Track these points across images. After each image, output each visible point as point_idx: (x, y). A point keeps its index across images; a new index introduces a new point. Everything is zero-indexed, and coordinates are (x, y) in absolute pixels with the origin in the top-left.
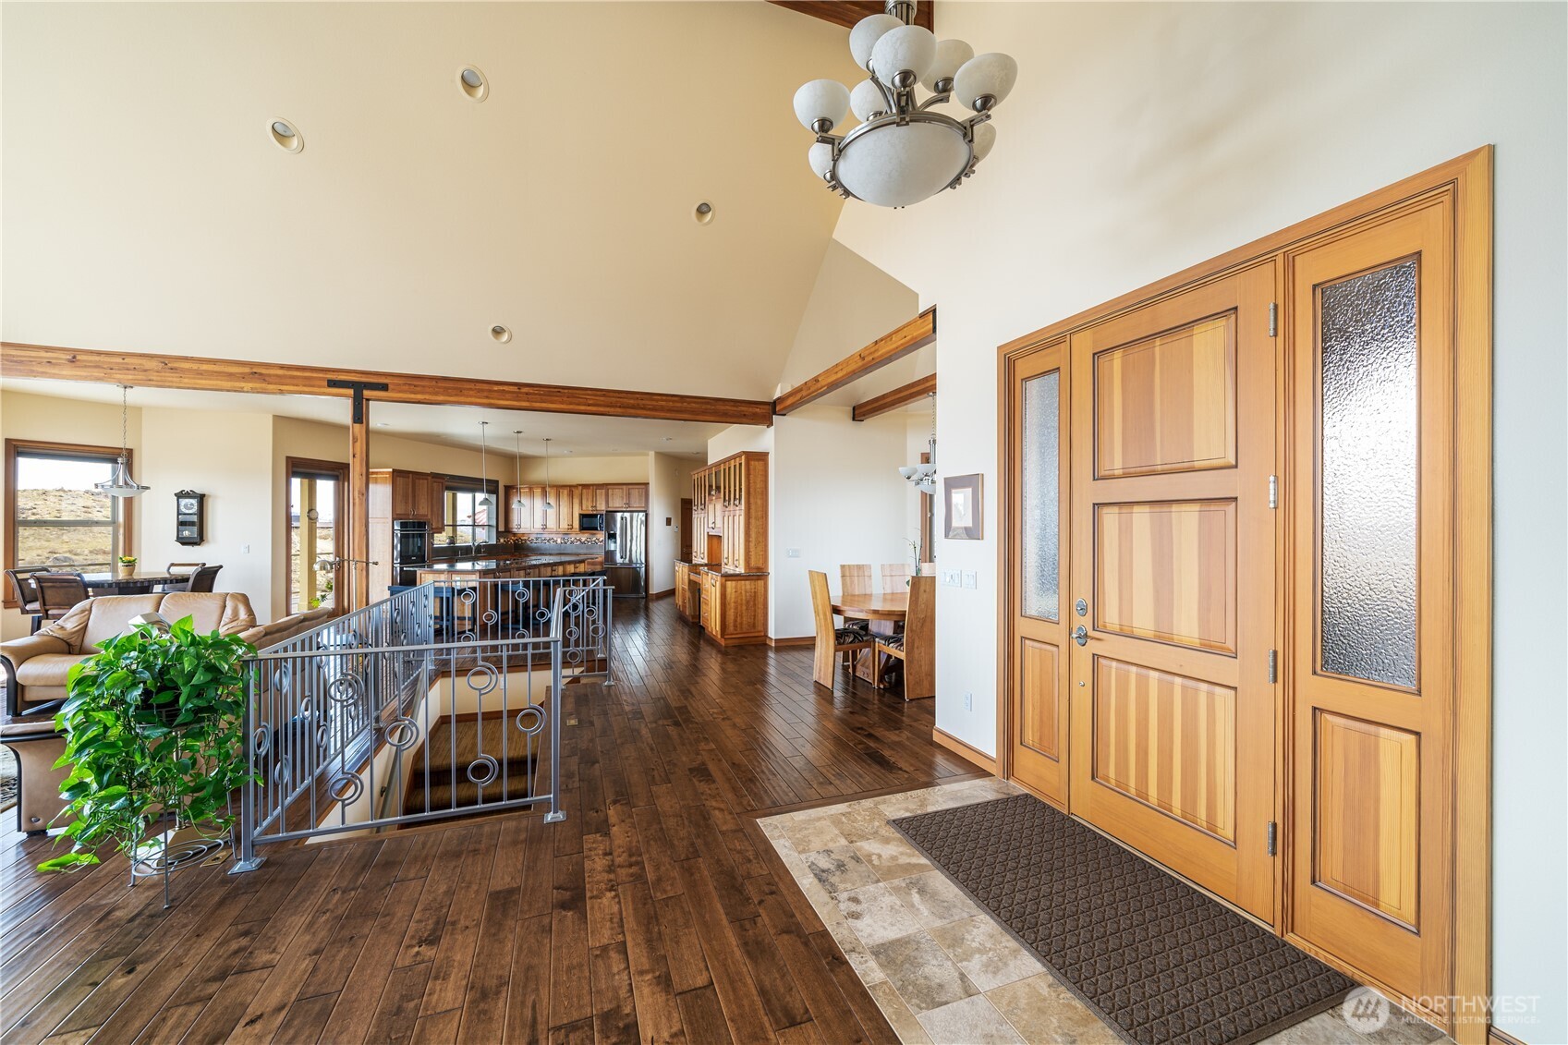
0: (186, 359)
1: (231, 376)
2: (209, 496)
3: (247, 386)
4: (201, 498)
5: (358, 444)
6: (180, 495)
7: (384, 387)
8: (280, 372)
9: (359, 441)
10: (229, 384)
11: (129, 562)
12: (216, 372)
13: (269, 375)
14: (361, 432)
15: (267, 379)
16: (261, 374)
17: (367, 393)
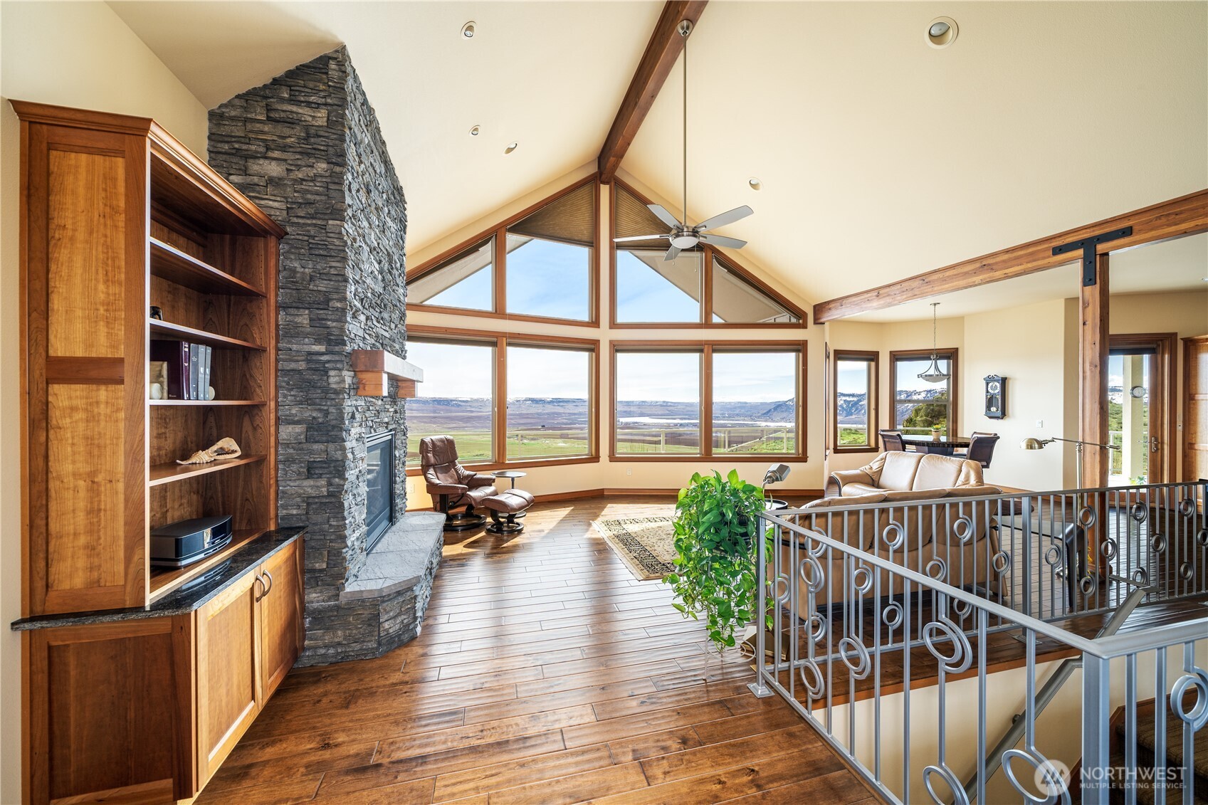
0: (935, 272)
1: (966, 274)
2: (1010, 378)
3: (977, 279)
4: (1004, 381)
5: (1089, 309)
6: (989, 380)
7: (1128, 232)
8: (1006, 257)
9: (1090, 305)
10: (962, 283)
11: (937, 429)
12: (955, 275)
13: (996, 263)
14: (1093, 296)
15: (994, 267)
16: (989, 265)
17: (1101, 248)
